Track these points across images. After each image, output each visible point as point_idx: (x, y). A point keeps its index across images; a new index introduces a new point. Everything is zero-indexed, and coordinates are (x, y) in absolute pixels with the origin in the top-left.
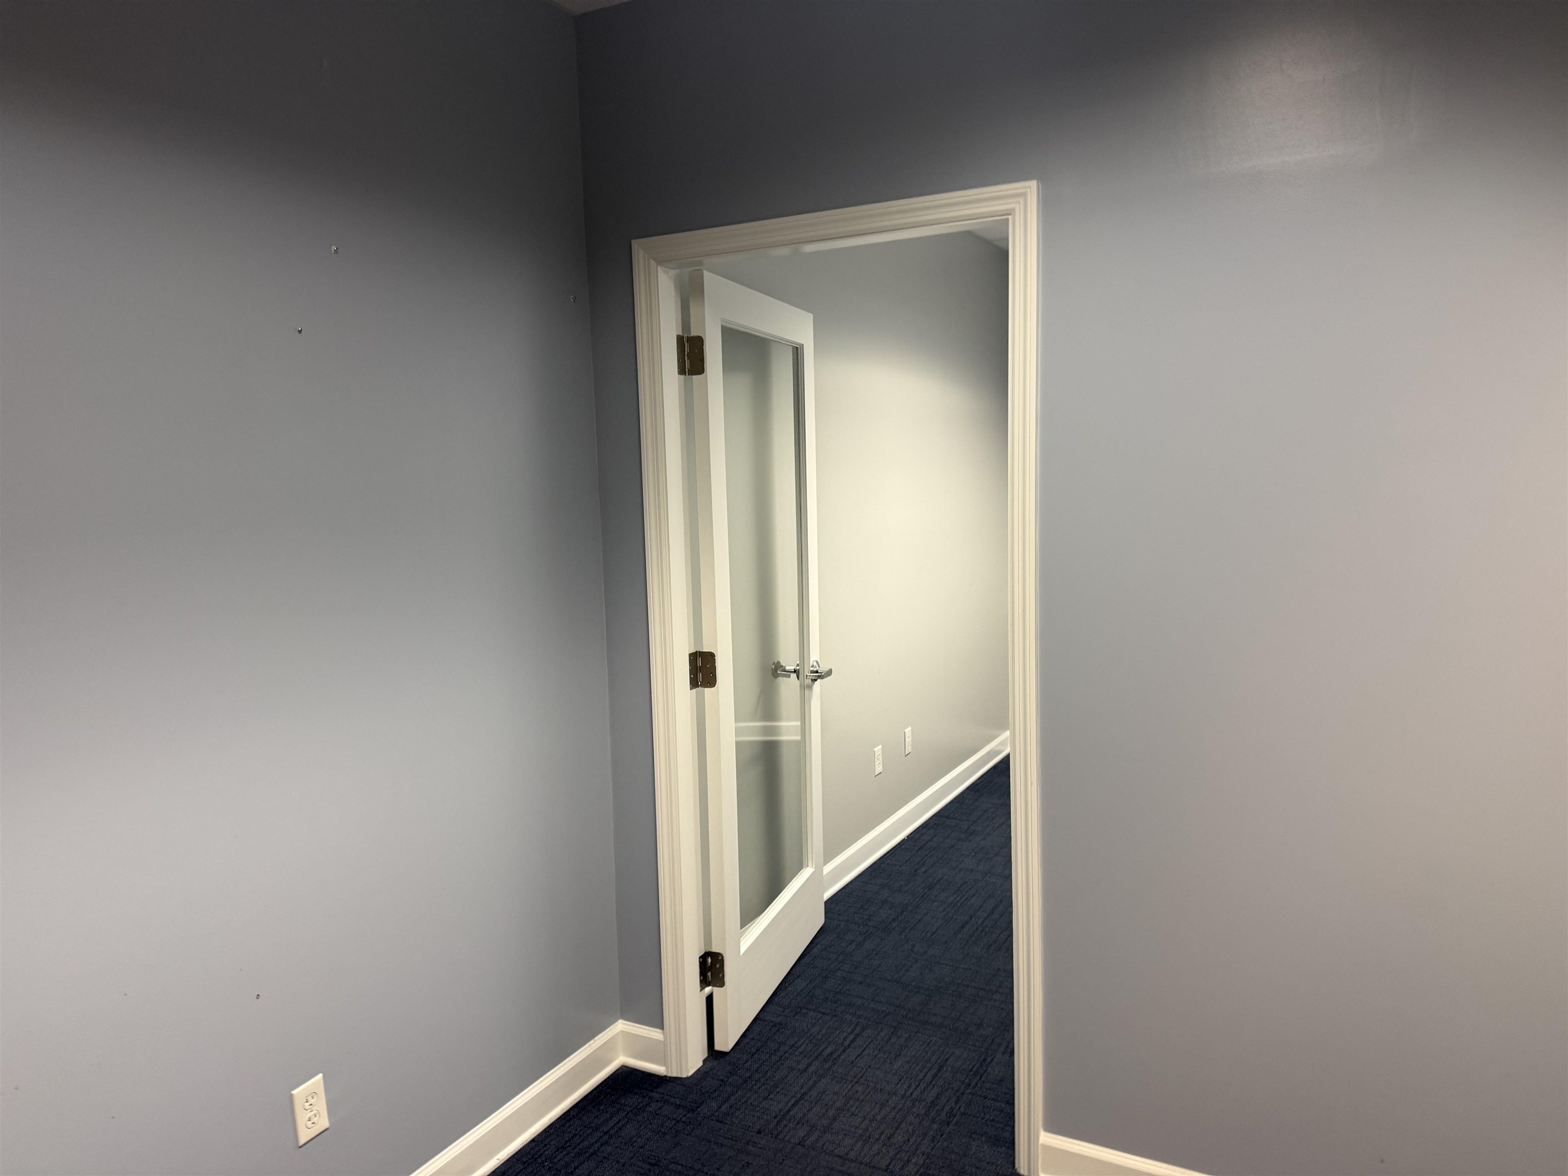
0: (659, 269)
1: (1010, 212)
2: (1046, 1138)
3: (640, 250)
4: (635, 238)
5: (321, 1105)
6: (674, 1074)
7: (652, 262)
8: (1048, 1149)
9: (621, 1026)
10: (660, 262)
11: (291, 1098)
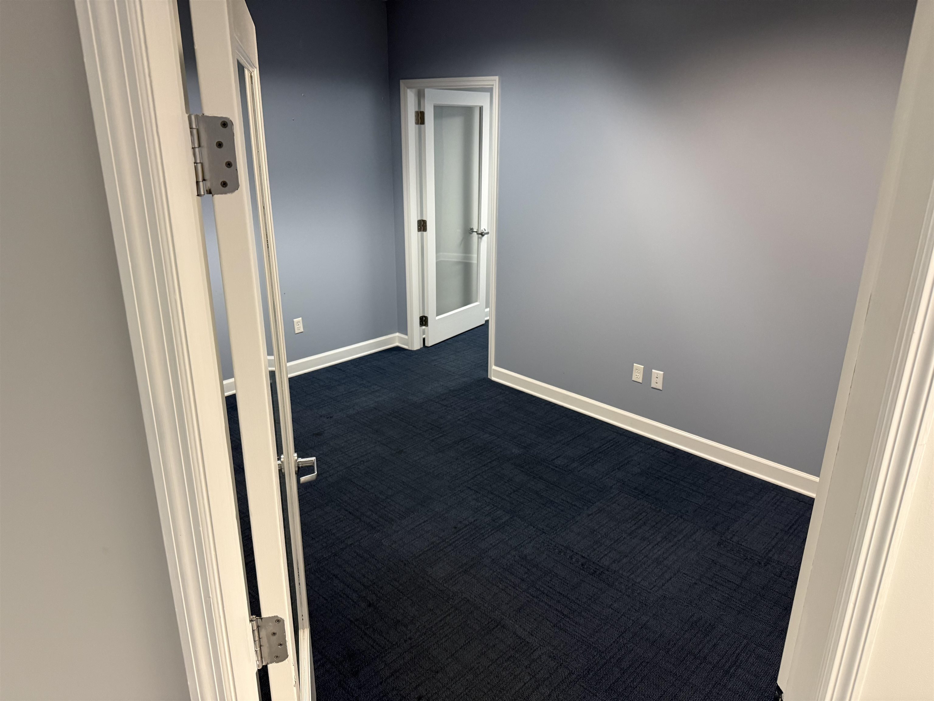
0: (408, 91)
1: (493, 85)
2: (494, 367)
3: (402, 83)
4: (401, 79)
5: (301, 325)
6: (410, 349)
7: (406, 88)
8: (495, 370)
9: (397, 334)
10: (408, 88)
11: (293, 321)
